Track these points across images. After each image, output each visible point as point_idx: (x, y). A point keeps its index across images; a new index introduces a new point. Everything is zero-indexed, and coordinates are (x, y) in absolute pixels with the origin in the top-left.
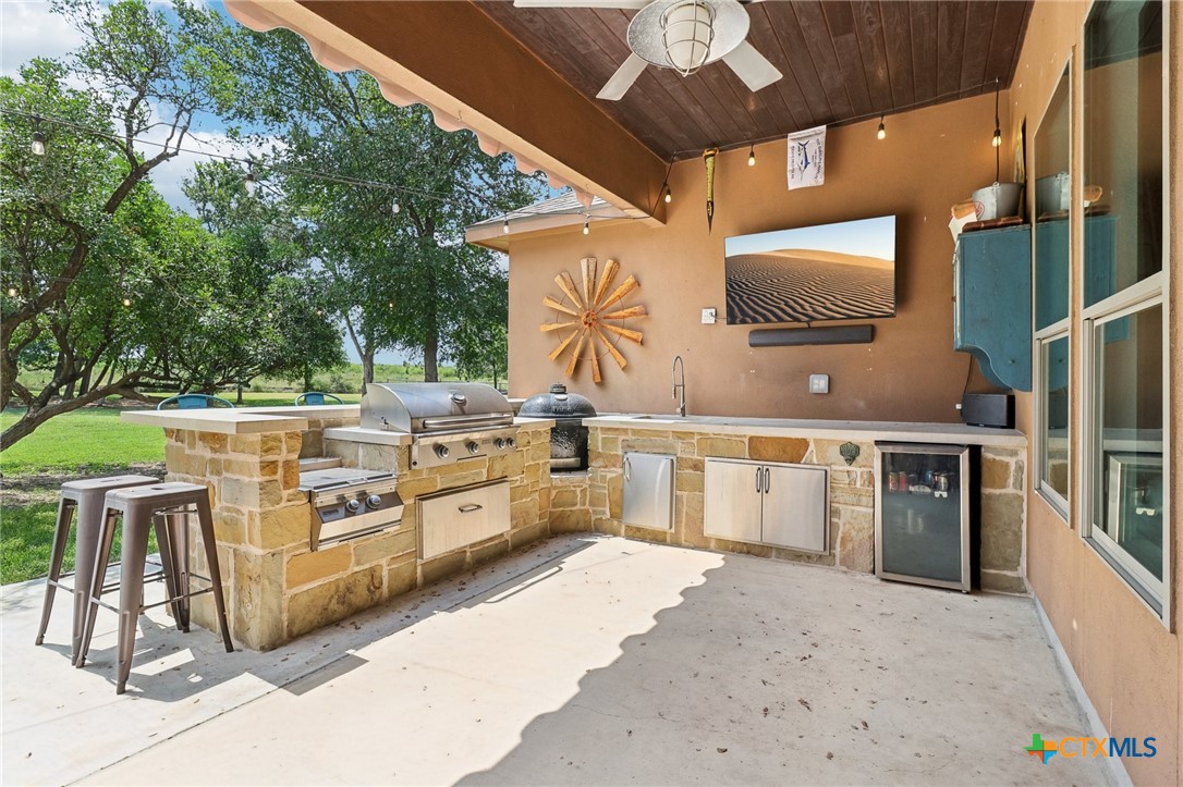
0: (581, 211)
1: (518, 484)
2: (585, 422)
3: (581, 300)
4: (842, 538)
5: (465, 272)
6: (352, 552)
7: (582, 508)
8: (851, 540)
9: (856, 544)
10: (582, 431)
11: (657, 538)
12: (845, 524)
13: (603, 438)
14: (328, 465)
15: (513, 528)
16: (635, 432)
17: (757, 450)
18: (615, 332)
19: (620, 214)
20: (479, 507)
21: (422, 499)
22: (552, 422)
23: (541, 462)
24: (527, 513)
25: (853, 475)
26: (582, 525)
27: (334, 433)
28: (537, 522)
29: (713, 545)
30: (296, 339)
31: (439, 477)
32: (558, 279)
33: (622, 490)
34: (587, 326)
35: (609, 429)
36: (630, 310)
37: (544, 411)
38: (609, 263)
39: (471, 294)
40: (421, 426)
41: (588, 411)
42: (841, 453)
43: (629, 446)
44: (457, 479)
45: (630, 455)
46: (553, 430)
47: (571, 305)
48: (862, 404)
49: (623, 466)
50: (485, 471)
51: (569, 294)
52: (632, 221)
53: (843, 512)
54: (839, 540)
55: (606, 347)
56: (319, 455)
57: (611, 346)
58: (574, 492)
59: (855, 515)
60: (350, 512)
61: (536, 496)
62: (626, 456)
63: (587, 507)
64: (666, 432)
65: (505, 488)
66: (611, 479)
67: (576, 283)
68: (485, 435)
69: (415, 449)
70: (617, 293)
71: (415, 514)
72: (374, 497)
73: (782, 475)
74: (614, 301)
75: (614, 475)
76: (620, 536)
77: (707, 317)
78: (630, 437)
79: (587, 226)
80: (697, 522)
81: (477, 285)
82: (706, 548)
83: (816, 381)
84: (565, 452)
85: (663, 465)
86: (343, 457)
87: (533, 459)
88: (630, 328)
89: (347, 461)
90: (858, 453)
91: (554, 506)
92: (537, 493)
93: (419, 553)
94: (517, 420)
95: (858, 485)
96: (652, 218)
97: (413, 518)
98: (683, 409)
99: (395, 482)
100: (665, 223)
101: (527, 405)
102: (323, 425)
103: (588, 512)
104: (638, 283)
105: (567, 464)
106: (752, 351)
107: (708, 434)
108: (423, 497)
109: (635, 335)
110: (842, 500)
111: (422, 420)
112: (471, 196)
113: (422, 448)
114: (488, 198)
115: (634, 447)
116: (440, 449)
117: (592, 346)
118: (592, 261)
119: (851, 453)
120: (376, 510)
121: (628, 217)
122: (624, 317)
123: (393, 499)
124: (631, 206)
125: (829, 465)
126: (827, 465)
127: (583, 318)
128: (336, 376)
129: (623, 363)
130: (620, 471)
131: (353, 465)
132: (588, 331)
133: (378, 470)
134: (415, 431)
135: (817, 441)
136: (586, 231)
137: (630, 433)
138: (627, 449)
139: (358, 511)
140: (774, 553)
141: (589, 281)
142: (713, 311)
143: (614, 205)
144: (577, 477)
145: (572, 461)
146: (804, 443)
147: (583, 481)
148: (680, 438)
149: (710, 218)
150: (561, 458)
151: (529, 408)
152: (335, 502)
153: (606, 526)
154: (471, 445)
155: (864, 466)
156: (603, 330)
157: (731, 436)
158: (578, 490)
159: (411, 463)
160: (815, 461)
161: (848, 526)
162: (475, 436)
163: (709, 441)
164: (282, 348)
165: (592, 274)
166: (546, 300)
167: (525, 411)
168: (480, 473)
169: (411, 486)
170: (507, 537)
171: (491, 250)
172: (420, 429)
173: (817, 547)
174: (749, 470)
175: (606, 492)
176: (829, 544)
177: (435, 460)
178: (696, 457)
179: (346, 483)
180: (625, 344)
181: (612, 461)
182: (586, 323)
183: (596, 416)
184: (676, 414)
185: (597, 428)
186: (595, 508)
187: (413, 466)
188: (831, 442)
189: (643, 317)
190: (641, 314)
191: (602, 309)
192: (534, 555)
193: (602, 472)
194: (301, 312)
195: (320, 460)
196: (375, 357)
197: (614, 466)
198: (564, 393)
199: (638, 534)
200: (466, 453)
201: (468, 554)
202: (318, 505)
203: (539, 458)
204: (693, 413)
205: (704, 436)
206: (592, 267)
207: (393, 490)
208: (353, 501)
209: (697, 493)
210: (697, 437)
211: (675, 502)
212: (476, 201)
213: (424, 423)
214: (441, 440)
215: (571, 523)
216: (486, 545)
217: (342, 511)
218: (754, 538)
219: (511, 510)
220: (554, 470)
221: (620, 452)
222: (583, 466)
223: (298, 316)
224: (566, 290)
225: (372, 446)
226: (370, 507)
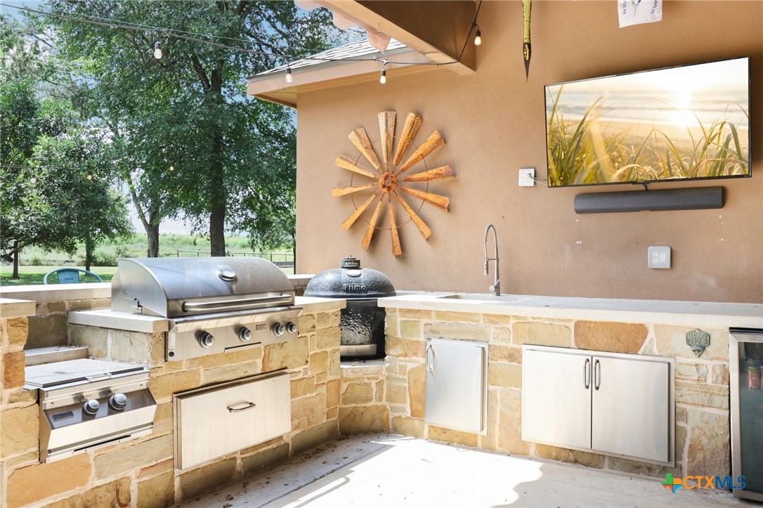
0: (377, 57)
1: (300, 376)
2: (382, 302)
3: (379, 160)
4: (690, 446)
5: (256, 130)
6: (92, 462)
7: (379, 404)
8: (702, 449)
9: (708, 454)
10: (379, 313)
11: (466, 442)
12: (693, 429)
13: (402, 322)
14: (71, 356)
15: (295, 428)
16: (440, 315)
17: (585, 337)
18: (418, 197)
19: (422, 59)
20: (252, 404)
21: (181, 397)
22: (341, 303)
23: (329, 349)
24: (312, 411)
25: (703, 370)
26: (378, 424)
27: (81, 316)
28: (322, 420)
29: (532, 451)
30: (65, 208)
31: (202, 370)
32: (352, 136)
33: (425, 384)
34: (385, 190)
35: (409, 311)
36: (434, 171)
37: (334, 289)
38: (410, 117)
39: (262, 155)
40: (180, 309)
41: (385, 289)
42: (688, 342)
43: (432, 331)
44: (225, 372)
45: (435, 342)
46: (344, 312)
47: (367, 165)
48: (711, 282)
49: (426, 354)
50: (259, 362)
51: (365, 154)
52: (436, 68)
53: (690, 415)
54: (686, 449)
55: (407, 214)
56: (63, 343)
57: (413, 213)
58: (368, 385)
59: (705, 419)
60: (89, 414)
61: (323, 389)
62: (429, 343)
63: (384, 402)
64: (476, 314)
65: (284, 380)
66: (412, 370)
67: (372, 140)
68: (260, 319)
69: (172, 336)
70: (420, 150)
71: (172, 413)
72: (119, 397)
73: (616, 367)
74: (416, 160)
75: (414, 365)
76: (422, 438)
77: (525, 178)
78: (434, 320)
79: (384, 73)
80: (513, 425)
81: (269, 146)
82: (523, 454)
83: (655, 254)
84: (359, 338)
85: (472, 353)
86: (90, 345)
87: (318, 347)
88: (435, 192)
89: (94, 351)
90: (708, 341)
91: (345, 402)
92: (325, 387)
93: (176, 461)
94: (299, 301)
95: (709, 382)
96: (459, 64)
97: (170, 419)
98: (497, 288)
99: (146, 377)
100: (475, 70)
101: (314, 282)
102: (67, 307)
103: (385, 409)
104: (443, 139)
105: (361, 351)
106: (578, 218)
107: (526, 318)
108: (183, 394)
109: (440, 200)
110: (689, 399)
111: (182, 302)
112: (263, 47)
113: (181, 336)
114: (282, 49)
115: (438, 333)
116: (202, 336)
117: (391, 213)
118: (391, 115)
119: (700, 343)
120: (122, 411)
121: (432, 63)
122: (428, 179)
123: (144, 397)
124: (436, 50)
125: (674, 357)
126: (670, 356)
127: (381, 180)
128: (122, 247)
129: (428, 232)
130: (422, 360)
131: (100, 356)
132: (387, 195)
133: (130, 361)
134: (172, 314)
135: (657, 327)
136: (383, 80)
137: (433, 314)
138: (430, 335)
139: (98, 413)
140: (607, 462)
141: (388, 137)
142: (532, 171)
143: (414, 49)
144: (371, 367)
145: (367, 348)
146: (641, 331)
147: (378, 372)
148: (492, 322)
149: (527, 63)
150: (354, 344)
151: (316, 286)
152: (72, 402)
153: (406, 425)
154: (241, 331)
155: (717, 359)
156: (404, 194)
157: (553, 320)
158: (374, 383)
159: (167, 354)
160: (656, 351)
161: (697, 431)
162: (245, 321)
163: (527, 327)
164: (47, 217)
165: (391, 130)
166: (338, 160)
167: (312, 289)
168: (254, 364)
169: (167, 380)
170: (287, 440)
171: (285, 107)
172: (178, 311)
173: (660, 456)
174: (575, 361)
175: (406, 385)
176: (674, 451)
177: (197, 350)
178: (511, 345)
179: (85, 379)
180: (428, 210)
181: (413, 348)
182: (384, 186)
183: (394, 295)
184: (489, 292)
185: (395, 310)
186: (394, 405)
187: (170, 358)
188: (675, 328)
189: (450, 179)
190: (447, 175)
191: (403, 170)
192: (319, 462)
193: (401, 361)
194: (70, 177)
195: (63, 350)
196: (161, 225)
197: (415, 354)
198: (357, 268)
199: (445, 437)
200: (236, 340)
201: (239, 461)
202: (48, 407)
203: (326, 345)
204: (509, 292)
205: (521, 321)
206: (391, 122)
207: (145, 387)
208: (92, 402)
209: (513, 388)
210: (513, 321)
211: (486, 399)
212: (269, 51)
213: (183, 306)
214: (206, 325)
215: (366, 420)
216: (262, 450)
217: (78, 414)
218: (581, 444)
219: (292, 408)
220: (345, 359)
221: (422, 338)
222: (380, 354)
223: (67, 182)
224: (361, 149)
225: (122, 333)
226: (115, 408)
